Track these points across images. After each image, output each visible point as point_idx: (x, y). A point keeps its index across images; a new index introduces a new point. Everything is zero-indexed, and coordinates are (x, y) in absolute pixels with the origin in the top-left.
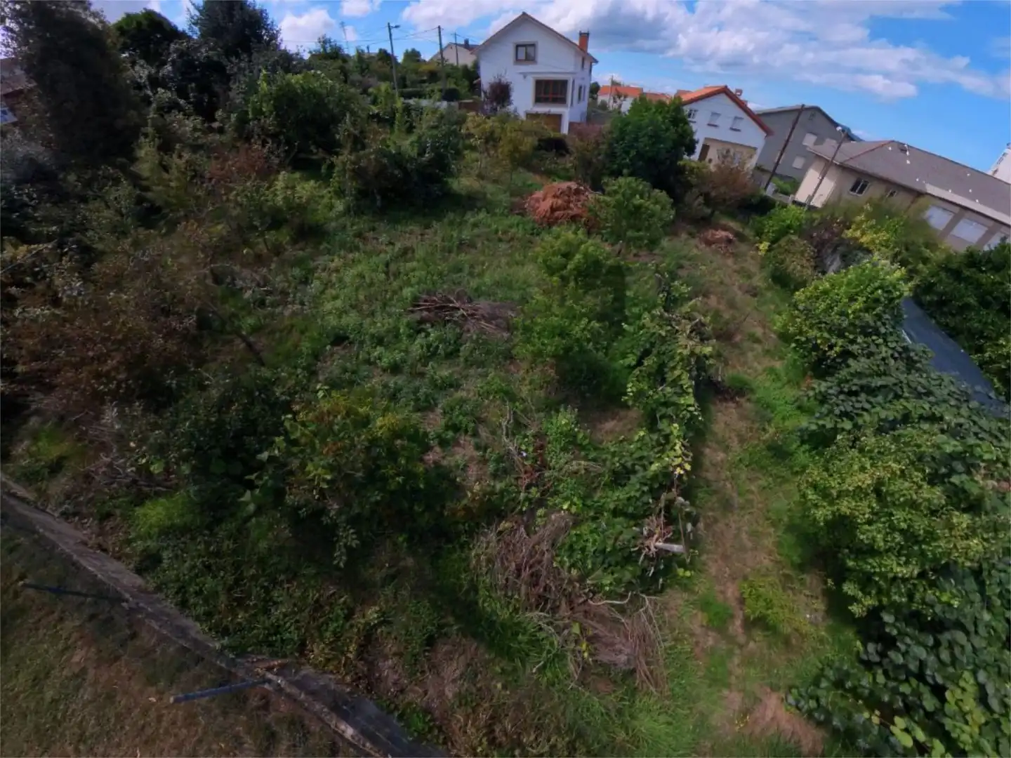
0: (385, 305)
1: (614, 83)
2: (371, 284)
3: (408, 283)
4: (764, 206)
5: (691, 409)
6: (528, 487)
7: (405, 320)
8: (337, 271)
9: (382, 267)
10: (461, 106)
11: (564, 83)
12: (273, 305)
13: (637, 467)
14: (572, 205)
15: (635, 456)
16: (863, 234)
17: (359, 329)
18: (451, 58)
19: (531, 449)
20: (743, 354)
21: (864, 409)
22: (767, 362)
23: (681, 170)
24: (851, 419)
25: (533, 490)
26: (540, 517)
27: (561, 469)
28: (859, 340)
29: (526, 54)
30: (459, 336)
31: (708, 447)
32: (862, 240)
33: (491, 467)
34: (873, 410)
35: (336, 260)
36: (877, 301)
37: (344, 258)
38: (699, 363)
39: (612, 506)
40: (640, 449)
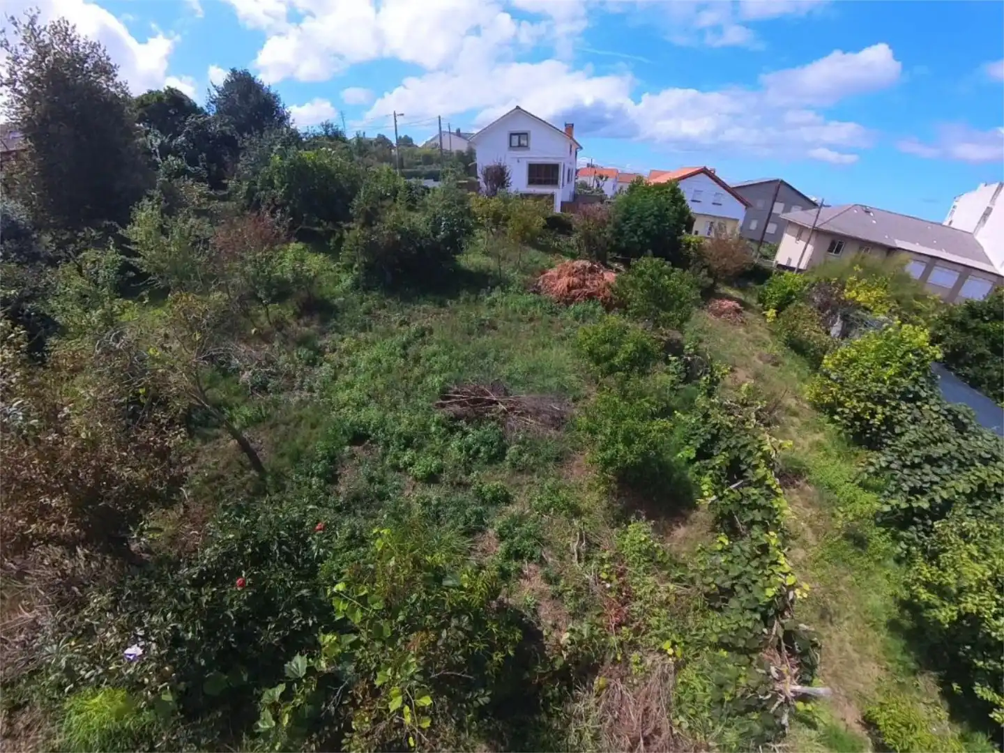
0: (408, 396)
2: (390, 370)
3: (432, 370)
7: (435, 417)
8: (348, 353)
9: (399, 351)
11: (555, 168)
12: (276, 390)
14: (588, 283)
16: (858, 294)
17: (382, 427)
18: (444, 145)
24: (925, 495)
25: (625, 629)
26: (636, 664)
29: (519, 142)
30: (502, 438)
32: (858, 299)
33: (570, 603)
35: (347, 339)
37: (356, 337)
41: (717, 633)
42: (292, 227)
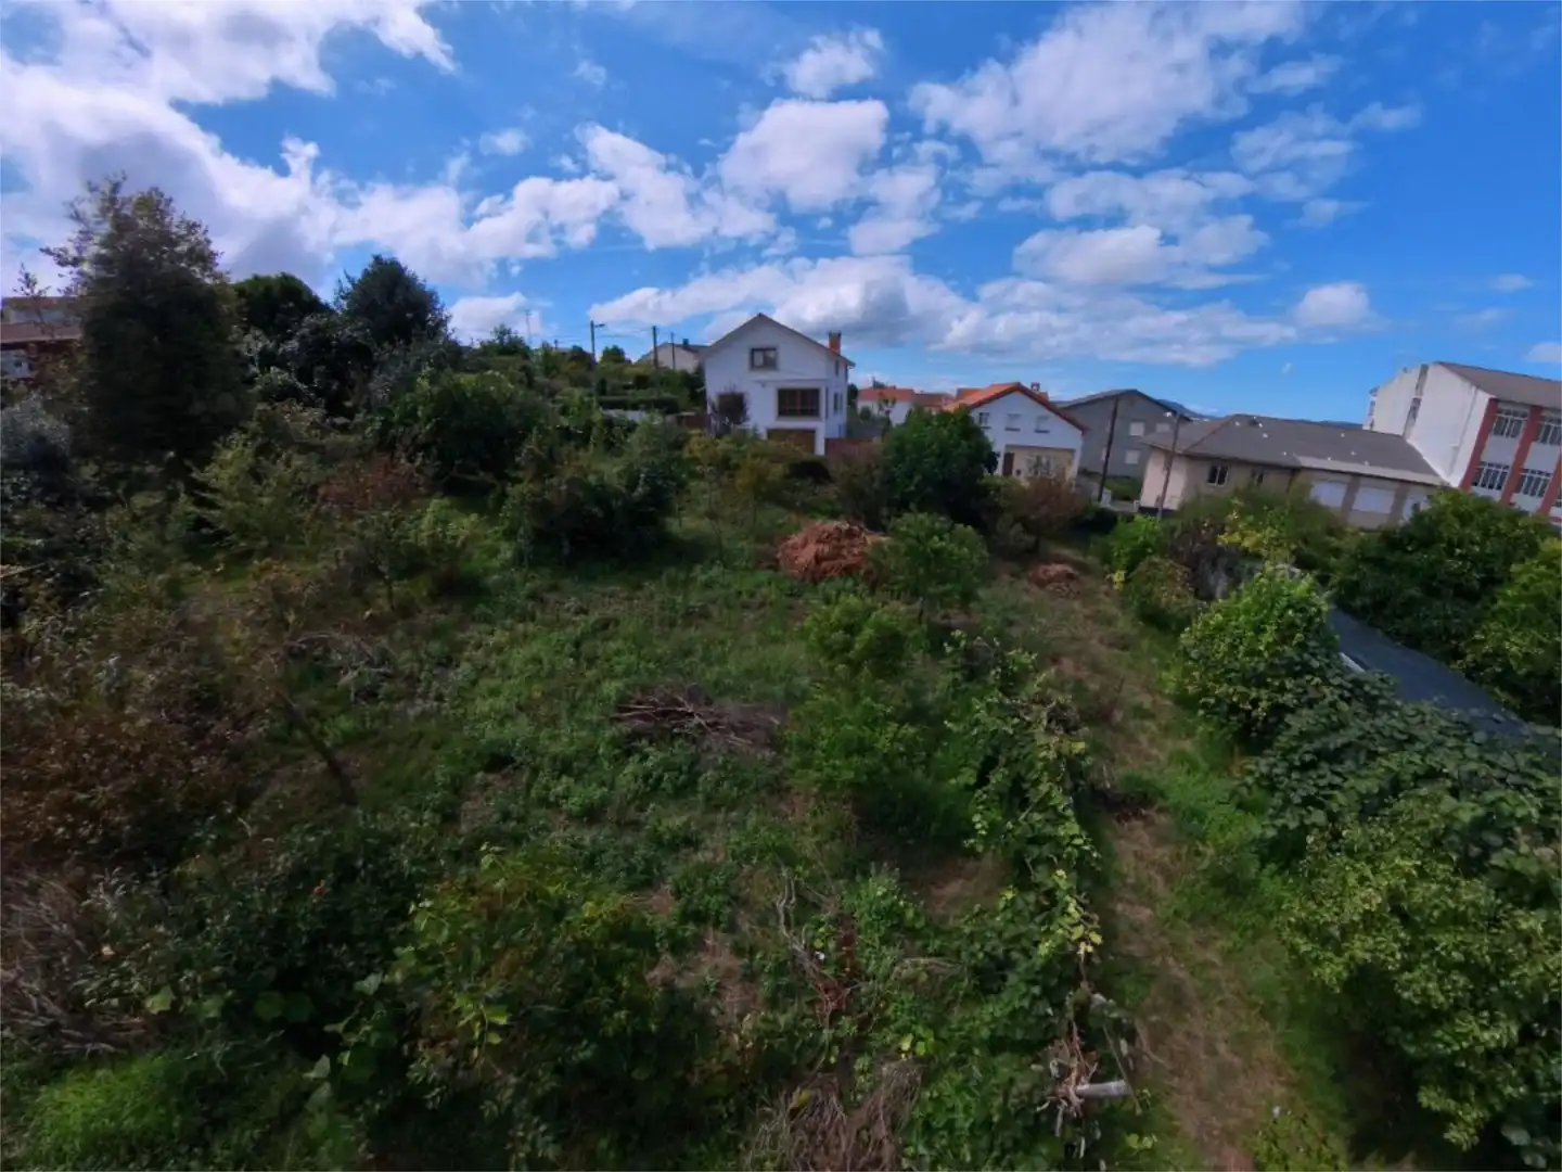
0: (574, 707)
1: (878, 386)
2: (552, 674)
3: (610, 675)
4: (1104, 523)
5: (1078, 841)
6: (835, 1015)
7: (608, 733)
8: (499, 650)
9: (569, 648)
10: (680, 420)
11: (812, 395)
12: (389, 698)
13: (1015, 955)
14: (845, 552)
15: (1006, 935)
16: (1243, 536)
18: (666, 360)
19: (832, 945)
20: (1132, 739)
21: (1333, 787)
22: (1170, 744)
23: (983, 492)
24: (1320, 806)
25: (845, 1021)
26: (862, 1072)
27: (887, 977)
28: (1289, 684)
29: (765, 360)
30: (695, 761)
31: (1120, 900)
33: (767, 983)
34: (1346, 785)
35: (498, 632)
36: (1292, 625)
37: (511, 629)
38: (1072, 770)
39: (985, 1033)
40: (1012, 921)
41: (988, 1024)
42: (438, 476)
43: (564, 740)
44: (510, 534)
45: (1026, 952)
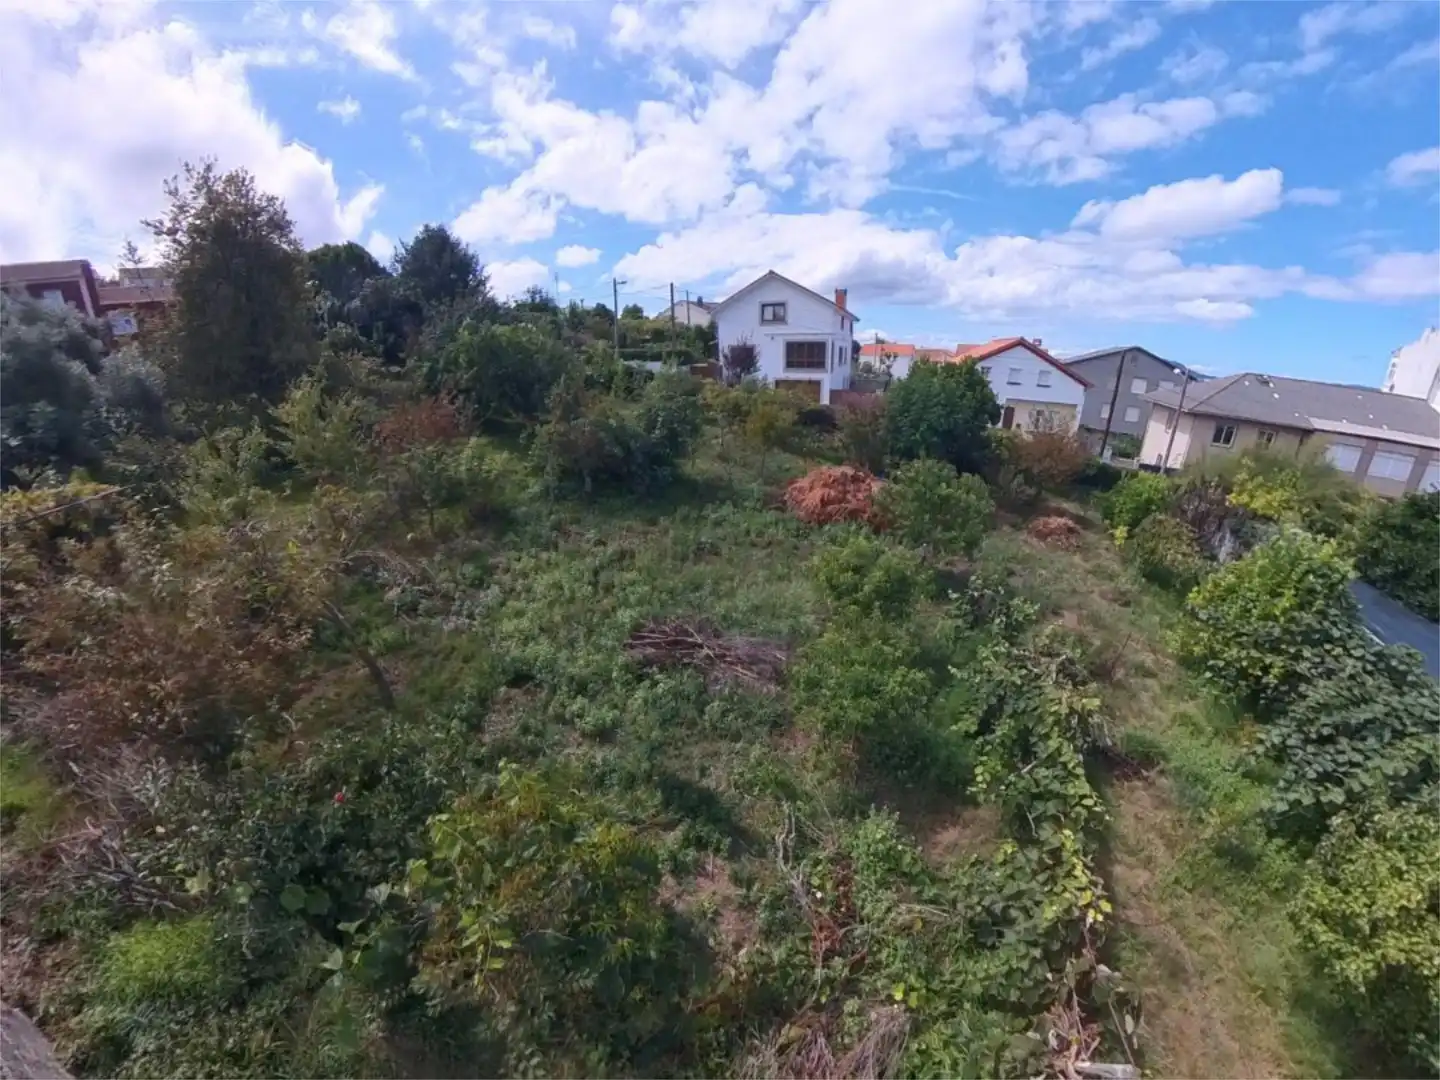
0: (590, 632)
1: (880, 342)
2: (572, 600)
3: (626, 604)
4: (1107, 478)
5: (1088, 802)
6: (828, 956)
7: (621, 659)
8: (525, 576)
9: (588, 576)
10: (694, 371)
11: (819, 347)
12: (427, 613)
13: (1014, 913)
14: (849, 497)
15: (1006, 891)
16: (1252, 497)
17: (551, 666)
18: (681, 317)
19: (829, 885)
20: (1134, 696)
21: (1353, 764)
22: (1174, 706)
23: (985, 443)
24: (1339, 783)
25: (837, 961)
26: (851, 1015)
27: (881, 920)
28: (1307, 653)
29: (775, 314)
30: (703, 690)
31: (1119, 862)
32: (1253, 506)
33: (762, 915)
34: (1370, 764)
35: (525, 559)
36: (1312, 591)
37: (536, 557)
38: (1082, 727)
39: (977, 989)
40: (1012, 877)
41: (981, 980)
42: (476, 418)
43: (582, 661)
44: (538, 471)
45: (1026, 911)
